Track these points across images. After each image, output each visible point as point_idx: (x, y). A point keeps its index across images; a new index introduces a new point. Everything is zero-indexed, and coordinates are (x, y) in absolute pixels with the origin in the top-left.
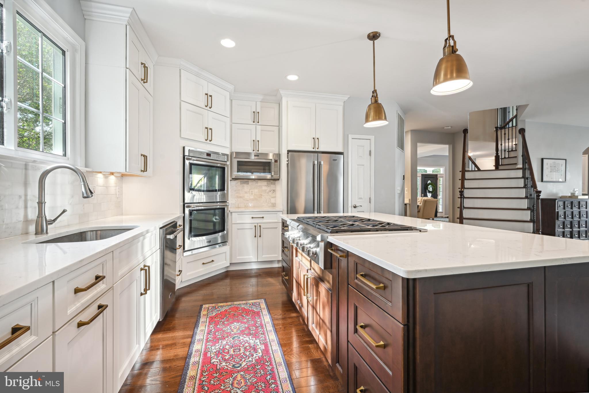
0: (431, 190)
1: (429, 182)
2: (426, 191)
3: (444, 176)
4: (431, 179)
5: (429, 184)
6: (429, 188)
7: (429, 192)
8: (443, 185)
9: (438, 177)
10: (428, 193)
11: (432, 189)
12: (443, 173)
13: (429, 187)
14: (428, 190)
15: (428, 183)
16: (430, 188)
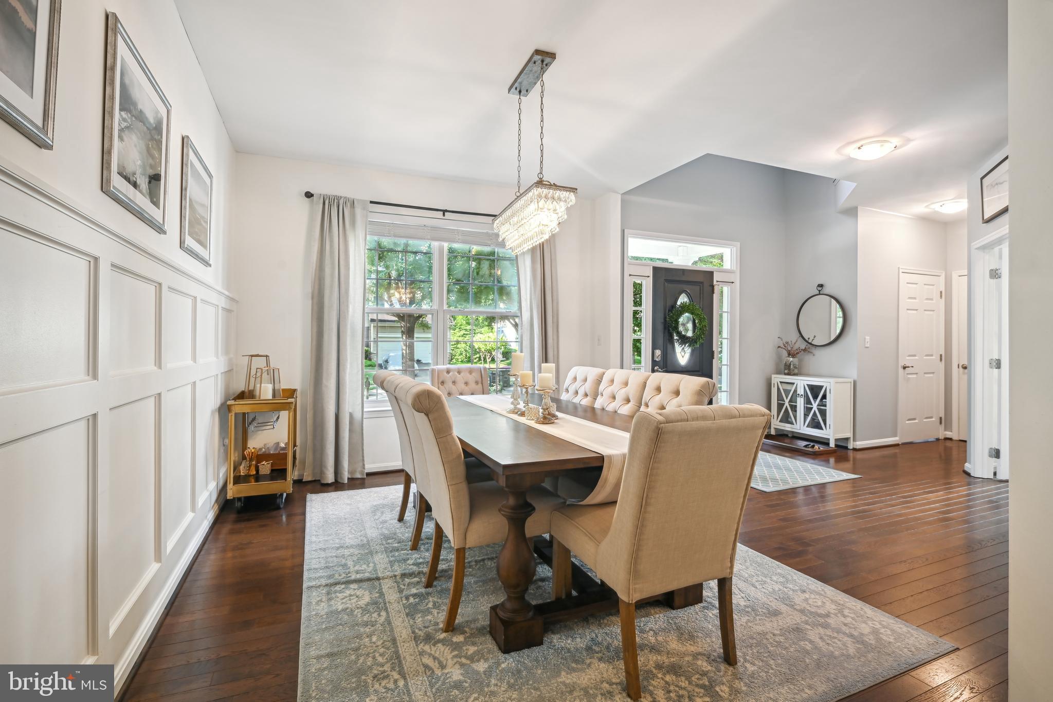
0: (690, 334)
1: (683, 299)
2: (671, 337)
3: (736, 278)
4: (688, 288)
5: (684, 308)
6: (684, 325)
7: (684, 340)
8: (731, 313)
9: (715, 283)
10: (676, 345)
11: (694, 331)
12: (734, 268)
13: (681, 320)
14: (679, 334)
15: (679, 303)
16: (686, 326)
